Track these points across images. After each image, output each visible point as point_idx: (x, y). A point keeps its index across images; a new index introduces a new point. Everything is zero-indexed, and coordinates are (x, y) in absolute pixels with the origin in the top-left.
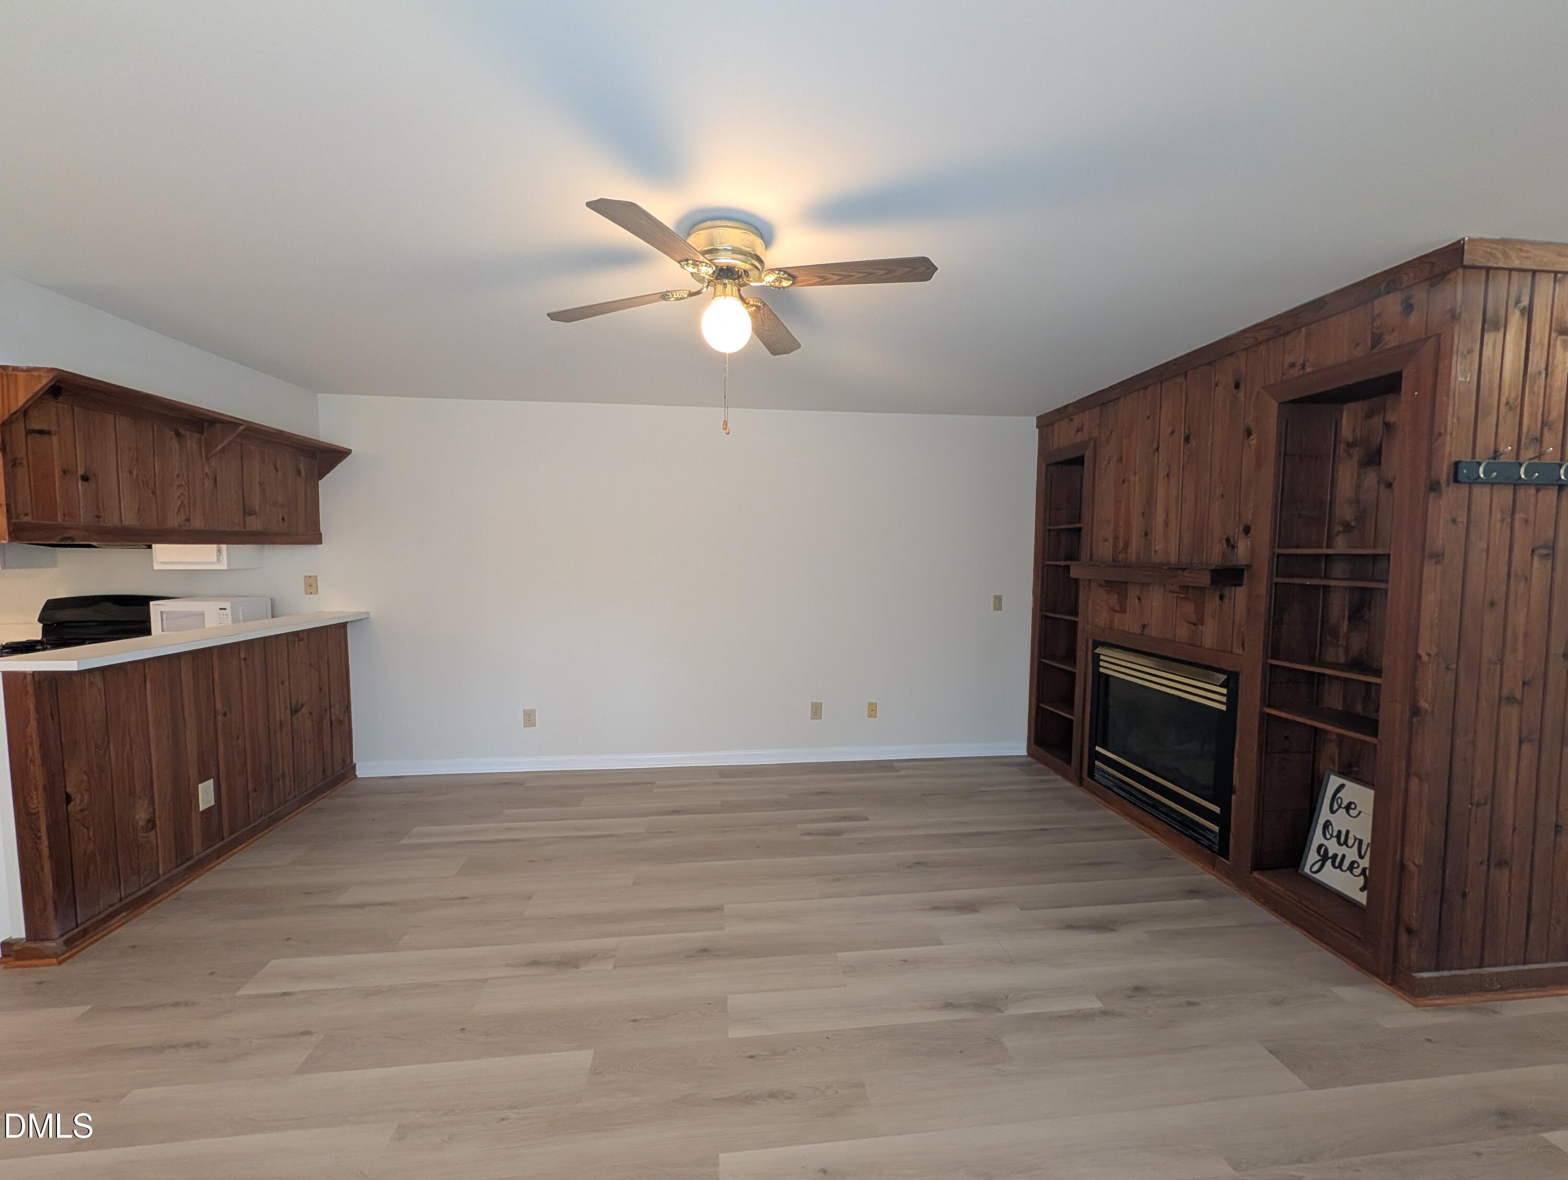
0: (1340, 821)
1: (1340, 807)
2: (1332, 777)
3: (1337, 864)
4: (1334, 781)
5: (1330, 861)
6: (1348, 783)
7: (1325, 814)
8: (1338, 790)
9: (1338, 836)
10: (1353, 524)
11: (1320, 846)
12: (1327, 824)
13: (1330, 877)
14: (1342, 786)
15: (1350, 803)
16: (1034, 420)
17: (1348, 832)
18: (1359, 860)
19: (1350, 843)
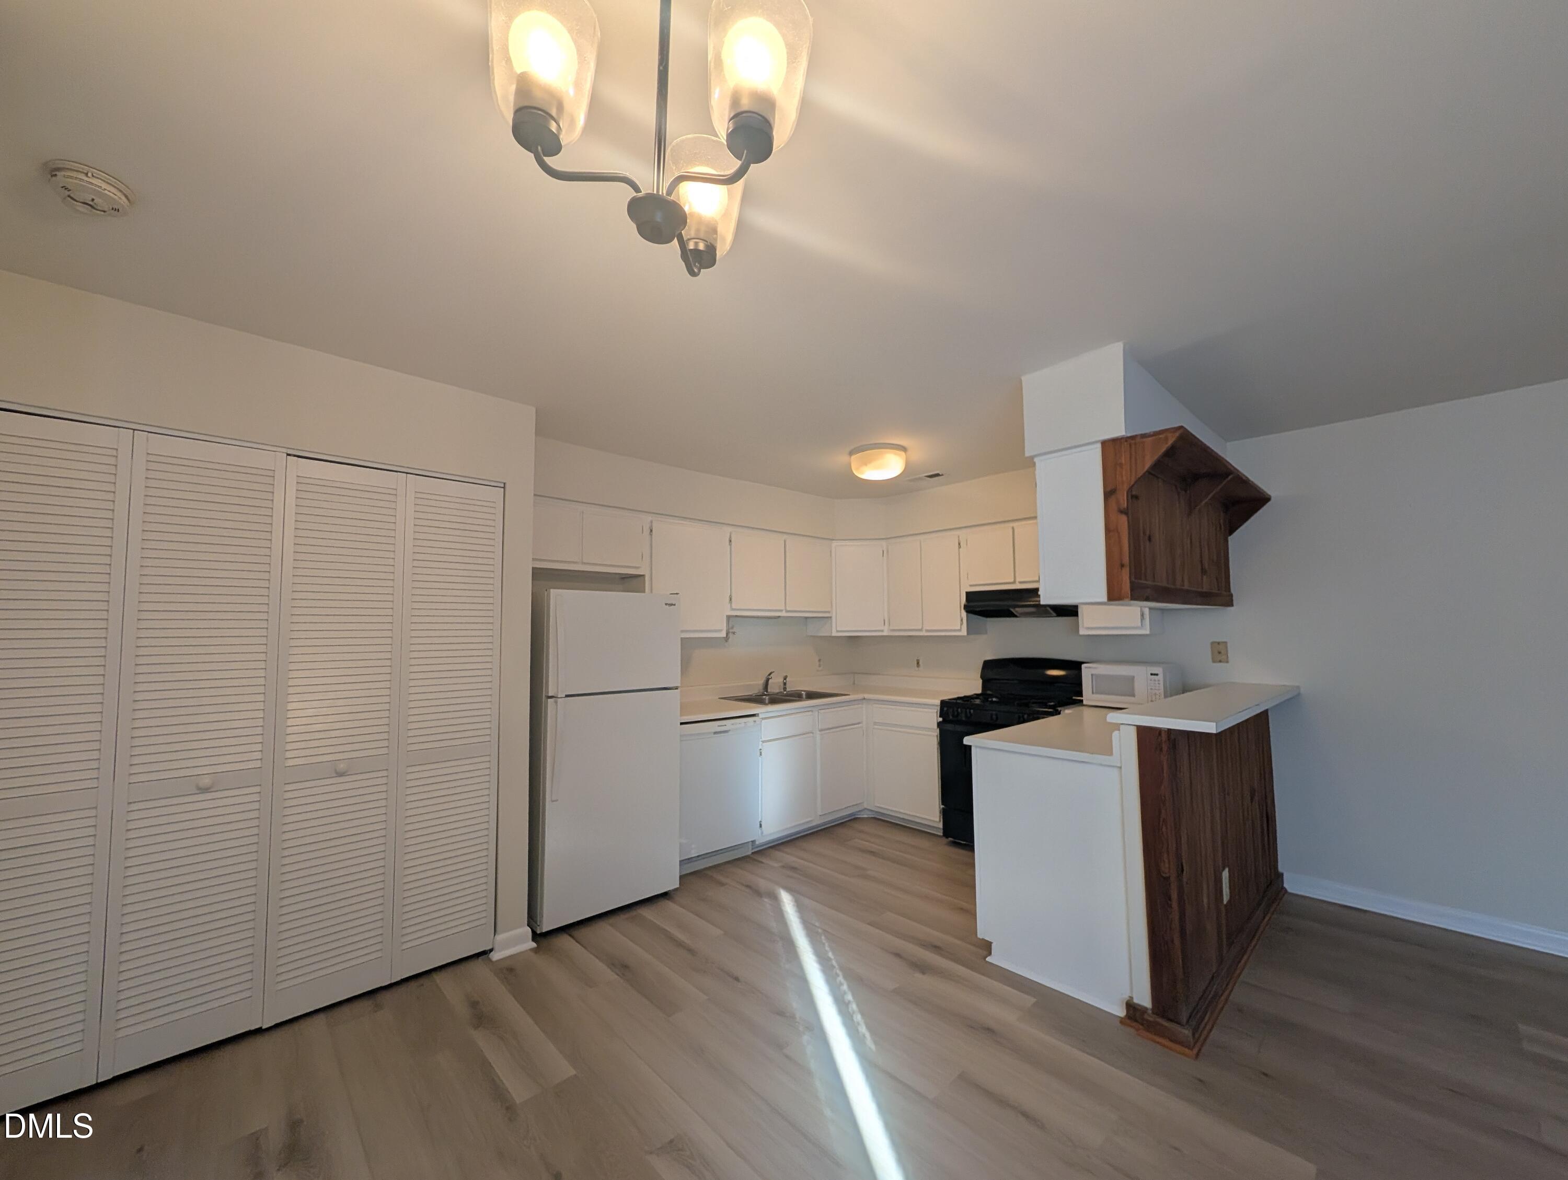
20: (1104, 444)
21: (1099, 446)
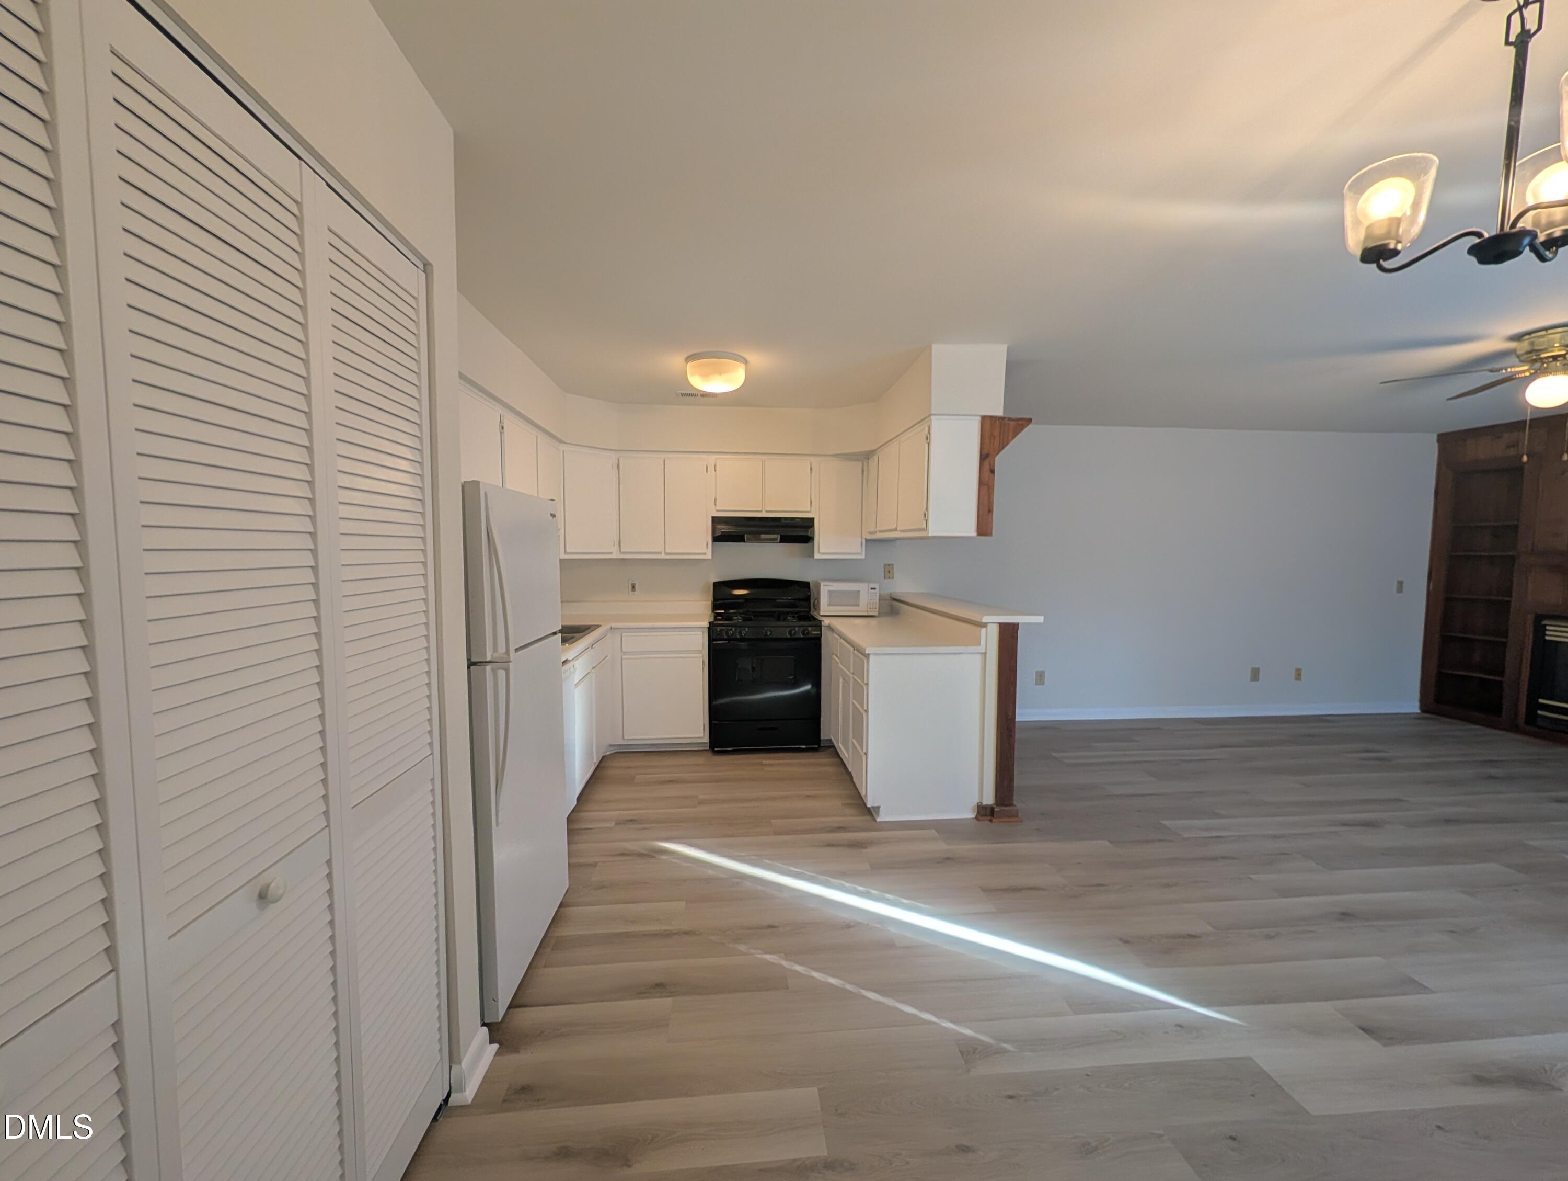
20: (984, 418)
21: (979, 418)
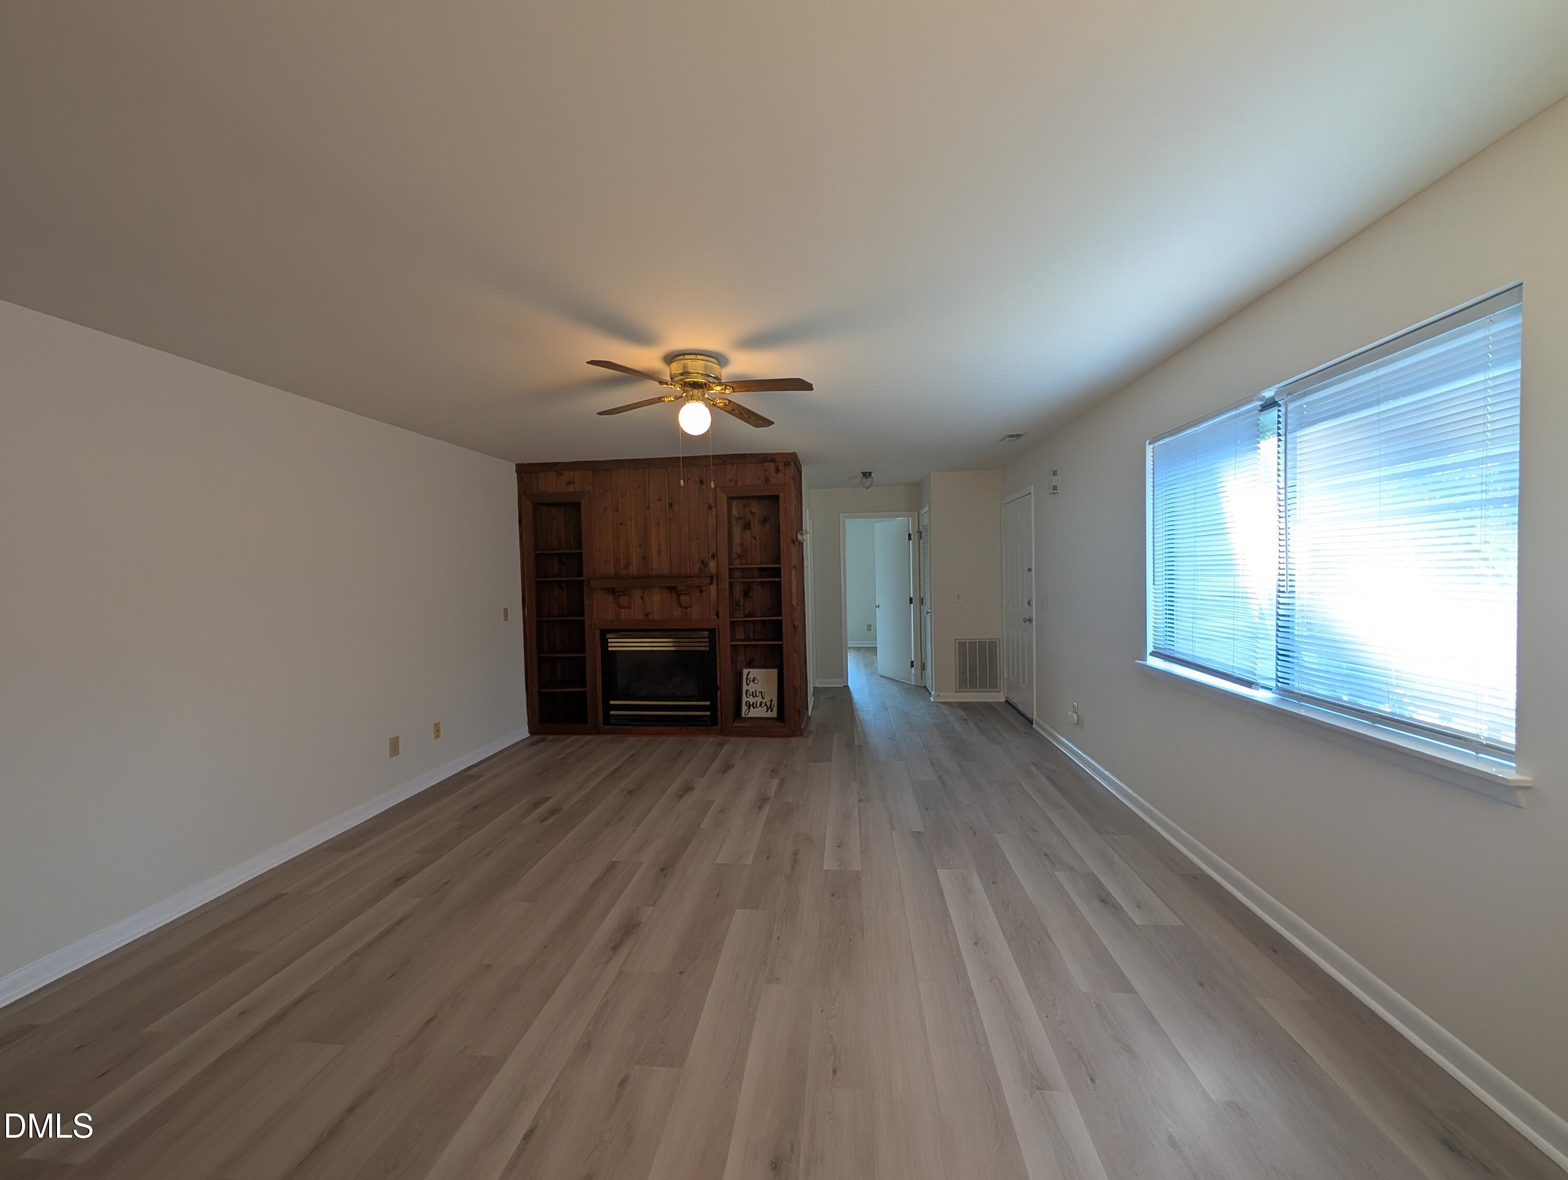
0: (752, 687)
1: (750, 681)
2: (744, 670)
3: (755, 706)
4: (745, 671)
5: (752, 707)
6: (751, 670)
7: (745, 687)
8: (748, 675)
9: (753, 695)
10: (742, 554)
11: (746, 702)
12: (747, 691)
13: (754, 713)
14: (749, 672)
15: (754, 678)
16: (514, 468)
17: (756, 690)
18: (763, 700)
19: (758, 695)
